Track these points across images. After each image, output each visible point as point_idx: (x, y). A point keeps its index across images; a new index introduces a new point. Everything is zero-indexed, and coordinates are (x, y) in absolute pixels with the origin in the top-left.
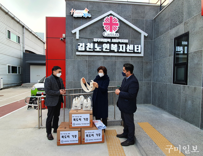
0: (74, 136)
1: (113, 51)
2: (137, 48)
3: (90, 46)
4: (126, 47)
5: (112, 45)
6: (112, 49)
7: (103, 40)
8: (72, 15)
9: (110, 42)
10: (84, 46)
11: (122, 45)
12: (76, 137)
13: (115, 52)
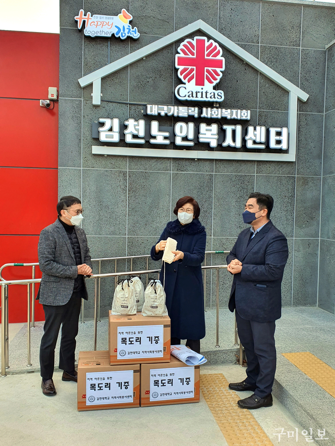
0: (123, 384)
3: (136, 127)
4: (245, 132)
5: (203, 127)
6: (201, 140)
7: (176, 111)
11: (233, 127)
13: (212, 149)
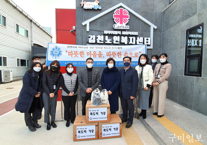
0: (91, 131)
1: (124, 44)
2: (147, 41)
4: (136, 39)
5: (122, 37)
6: (122, 42)
7: (114, 32)
8: (83, 7)
9: (120, 34)
10: (94, 38)
11: (132, 37)
12: (93, 132)
